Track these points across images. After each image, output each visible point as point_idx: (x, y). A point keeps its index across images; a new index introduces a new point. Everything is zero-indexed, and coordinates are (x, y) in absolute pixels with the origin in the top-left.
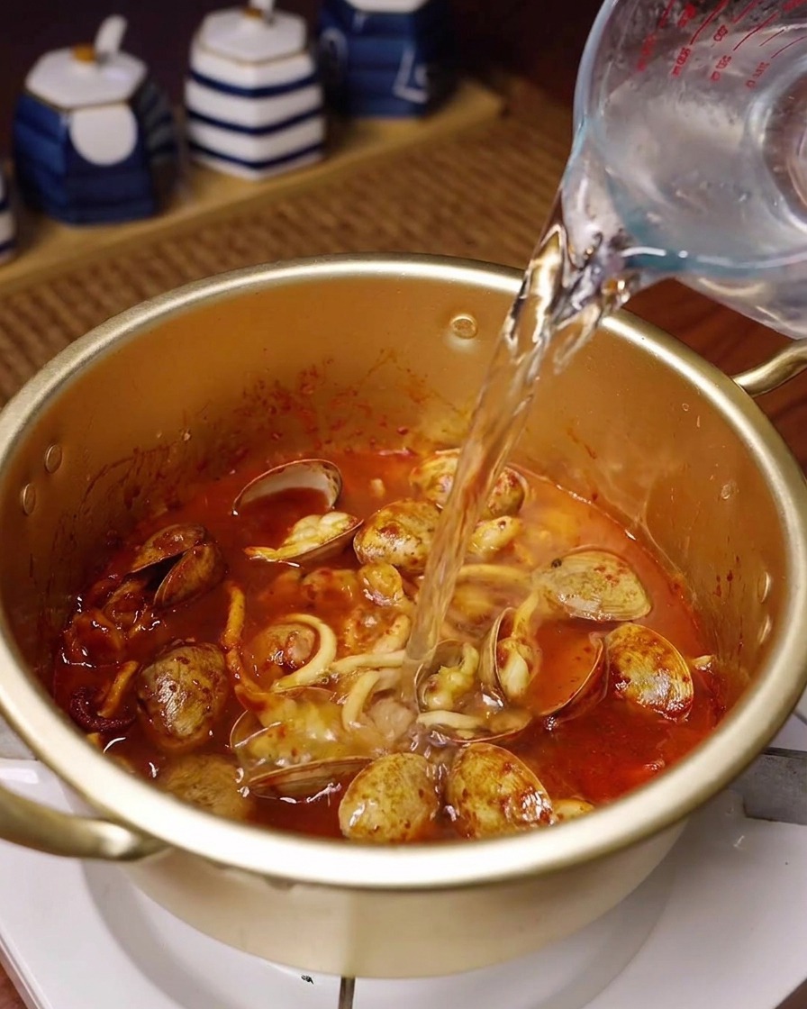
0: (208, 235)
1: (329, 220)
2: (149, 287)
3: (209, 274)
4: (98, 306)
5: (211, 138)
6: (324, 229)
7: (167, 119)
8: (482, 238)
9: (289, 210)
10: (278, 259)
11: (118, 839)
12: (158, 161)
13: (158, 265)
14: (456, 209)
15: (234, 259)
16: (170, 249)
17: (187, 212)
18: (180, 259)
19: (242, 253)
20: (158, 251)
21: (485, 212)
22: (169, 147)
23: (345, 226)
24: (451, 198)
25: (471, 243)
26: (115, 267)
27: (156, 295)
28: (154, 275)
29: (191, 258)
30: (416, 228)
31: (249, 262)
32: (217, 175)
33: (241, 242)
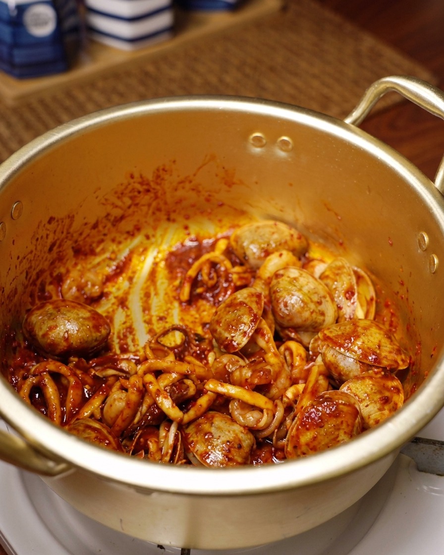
0: (100, 84)
2: (64, 117)
3: (100, 108)
5: (102, 24)
7: (74, 12)
8: (270, 85)
9: (150, 68)
10: (143, 99)
12: (69, 39)
13: (68, 103)
15: (115, 98)
17: (88, 69)
18: (81, 97)
19: (121, 95)
20: (69, 95)
21: (272, 69)
22: (75, 29)
25: (263, 89)
27: (67, 122)
28: (67, 109)
29: (90, 99)
31: (124, 101)
32: (105, 47)
33: (121, 88)
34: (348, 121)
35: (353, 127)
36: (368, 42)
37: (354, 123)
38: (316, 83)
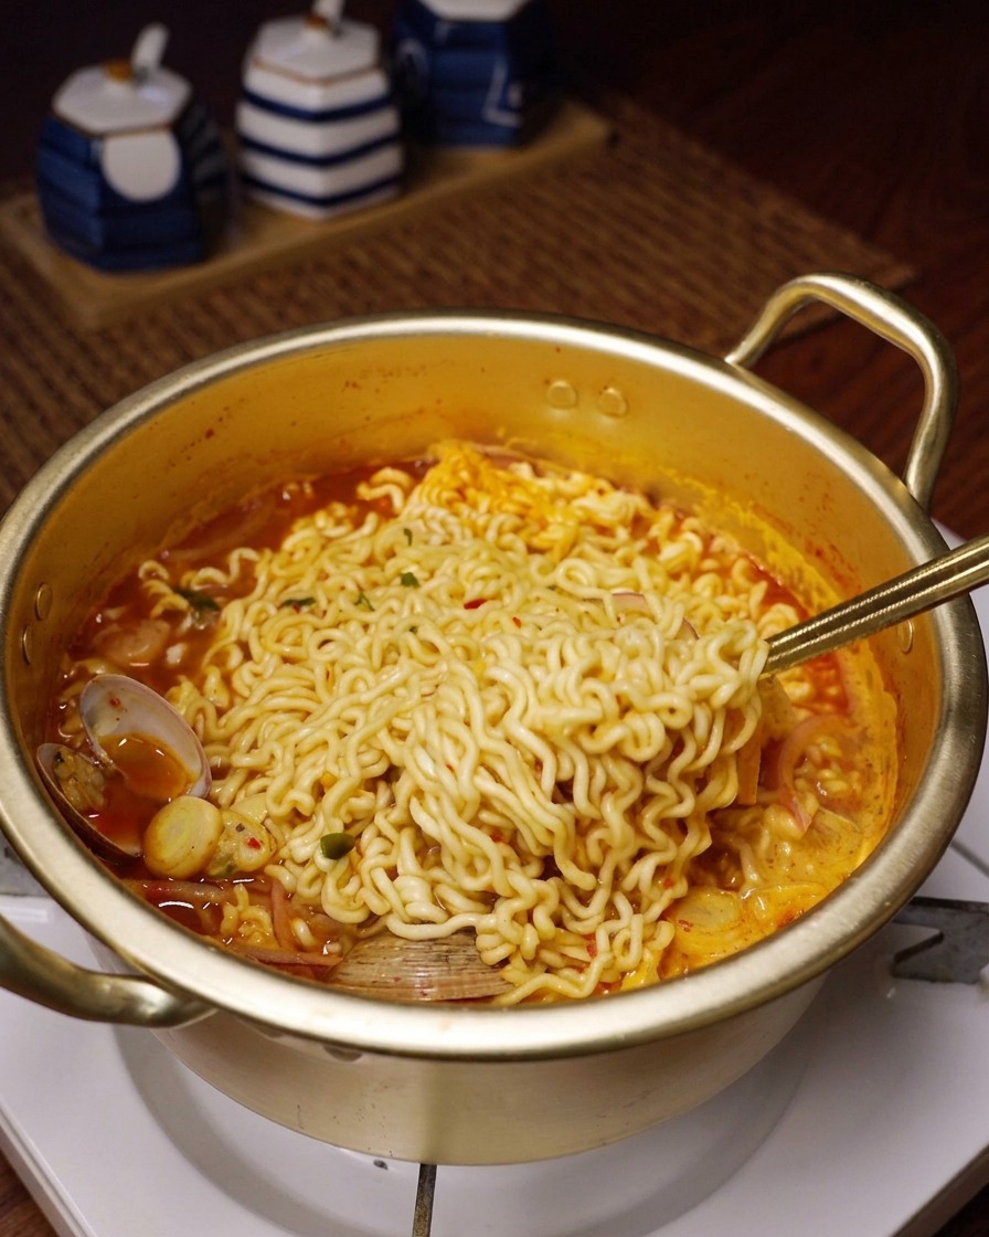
0: (265, 286)
1: (406, 267)
4: (135, 369)
5: (270, 170)
6: (402, 277)
7: (214, 147)
8: (586, 289)
9: (360, 256)
11: (154, 999)
12: (205, 197)
13: (203, 320)
14: (558, 256)
15: (293, 312)
16: (219, 302)
17: (240, 257)
18: (230, 312)
19: (305, 306)
20: (205, 304)
21: (590, 257)
22: (217, 180)
23: (425, 274)
24: (552, 241)
25: (574, 294)
26: (154, 321)
27: (205, 356)
30: (508, 275)
32: (276, 215)
33: (304, 293)
34: (731, 359)
35: (741, 370)
36: (771, 205)
37: (741, 363)
38: (673, 285)
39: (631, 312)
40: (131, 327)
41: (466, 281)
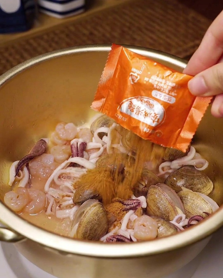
0: (45, 37)
1: (86, 32)
3: (47, 52)
5: (46, 4)
6: (84, 35)
8: (138, 38)
9: (72, 28)
10: (70, 46)
11: (9, 235)
12: (28, 12)
13: (27, 47)
14: (130, 28)
15: (54, 45)
16: (32, 41)
17: (37, 29)
18: (35, 45)
19: (57, 43)
20: (27, 42)
21: (140, 29)
22: (32, 7)
23: (91, 34)
24: (128, 24)
25: (134, 39)
26: (13, 47)
29: (39, 45)
30: (116, 34)
33: (56, 39)
36: (192, 14)
38: (163, 37)
39: (151, 44)
40: (7, 49)
41: (104, 35)
